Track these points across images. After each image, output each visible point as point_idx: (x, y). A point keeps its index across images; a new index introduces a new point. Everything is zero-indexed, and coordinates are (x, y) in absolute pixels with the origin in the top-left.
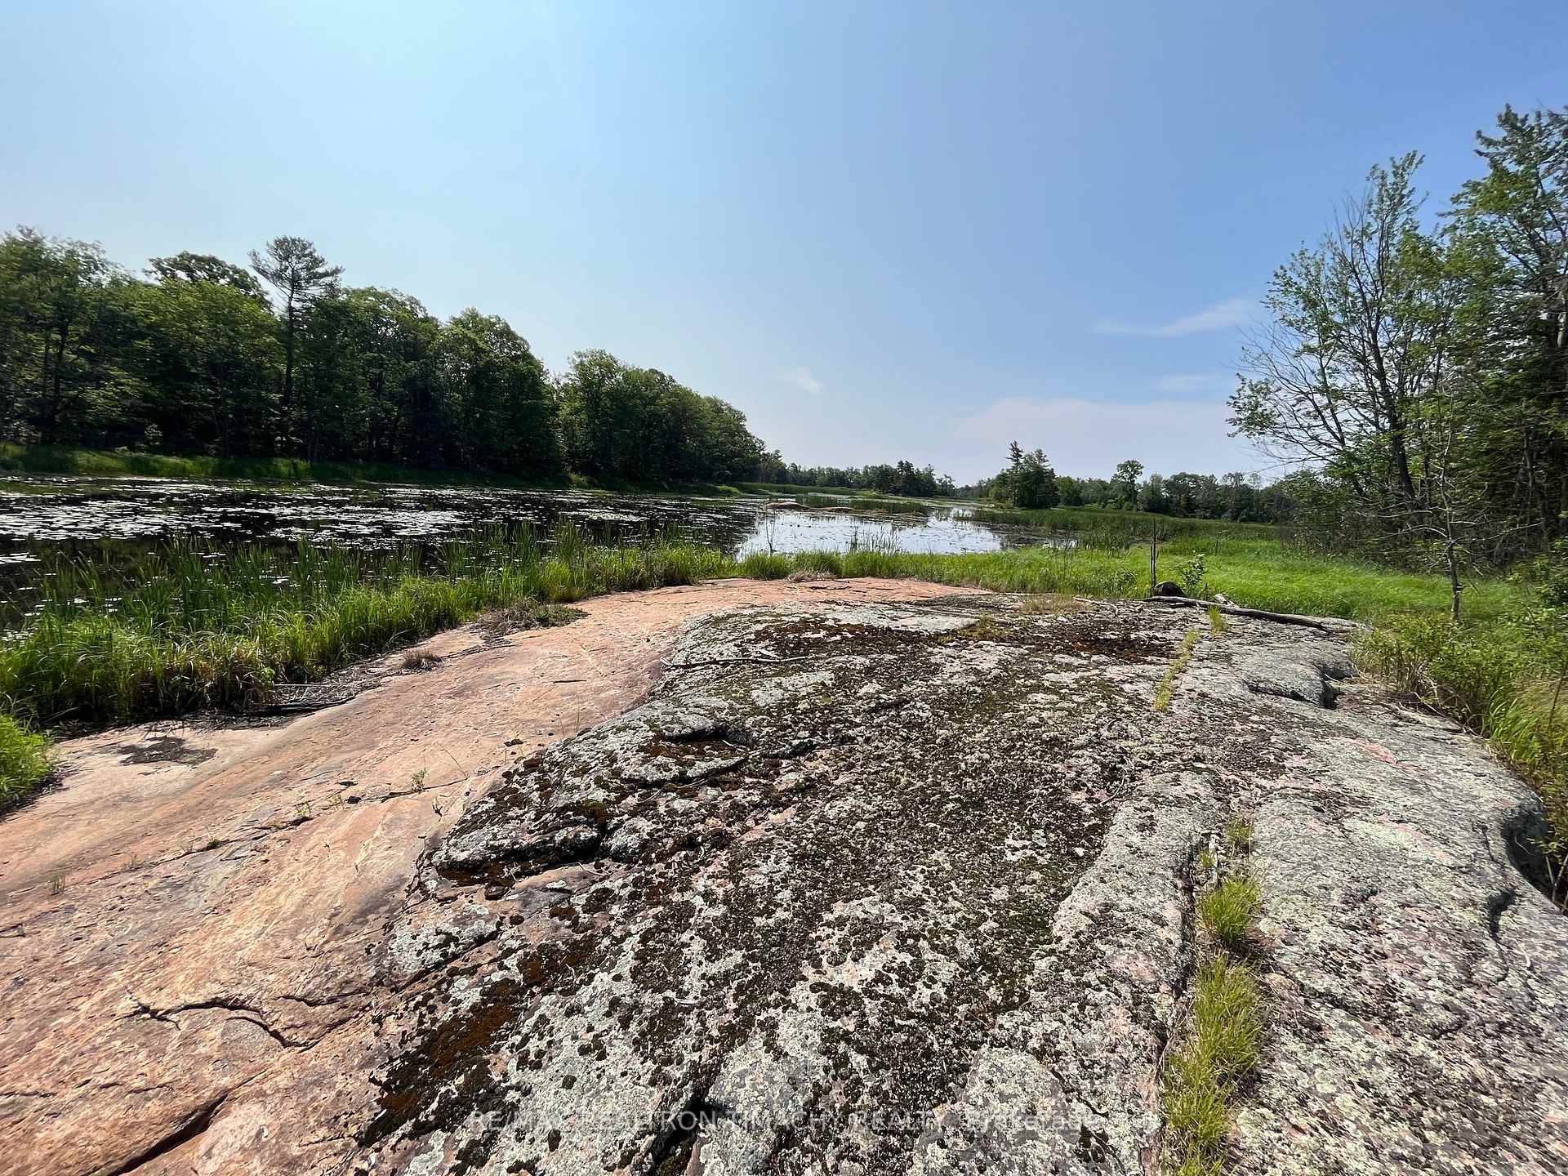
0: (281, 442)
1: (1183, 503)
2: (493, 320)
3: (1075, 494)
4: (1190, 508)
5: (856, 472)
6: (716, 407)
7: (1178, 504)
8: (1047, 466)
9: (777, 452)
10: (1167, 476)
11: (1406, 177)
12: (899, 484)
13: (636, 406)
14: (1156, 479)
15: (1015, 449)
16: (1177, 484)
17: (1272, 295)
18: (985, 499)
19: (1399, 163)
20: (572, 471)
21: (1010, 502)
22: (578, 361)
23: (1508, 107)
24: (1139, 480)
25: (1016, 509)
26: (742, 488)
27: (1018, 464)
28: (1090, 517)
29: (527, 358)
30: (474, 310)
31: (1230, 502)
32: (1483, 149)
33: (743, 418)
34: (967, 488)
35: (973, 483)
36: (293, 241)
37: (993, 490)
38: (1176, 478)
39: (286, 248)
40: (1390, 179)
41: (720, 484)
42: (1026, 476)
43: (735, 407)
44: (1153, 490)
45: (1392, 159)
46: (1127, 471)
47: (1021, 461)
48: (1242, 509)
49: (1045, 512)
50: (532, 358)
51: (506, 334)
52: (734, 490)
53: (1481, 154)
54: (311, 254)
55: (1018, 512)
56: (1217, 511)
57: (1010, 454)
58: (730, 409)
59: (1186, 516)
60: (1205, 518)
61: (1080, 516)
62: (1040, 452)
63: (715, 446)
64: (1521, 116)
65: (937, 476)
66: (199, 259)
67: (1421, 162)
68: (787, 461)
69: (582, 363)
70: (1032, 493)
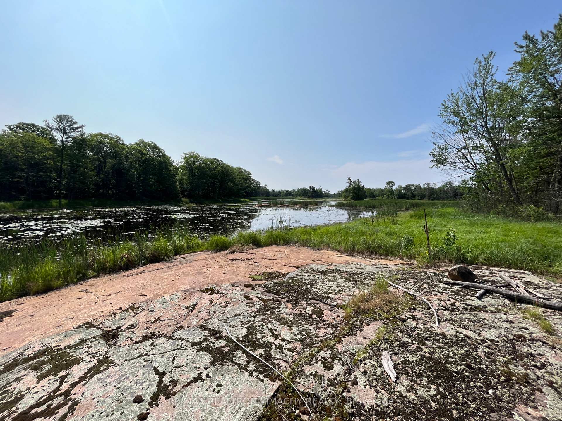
0: (56, 193)
1: (410, 195)
2: (150, 143)
3: (372, 194)
4: (413, 196)
5: (295, 191)
6: (240, 171)
7: (409, 195)
8: (361, 184)
9: (266, 185)
10: (404, 185)
11: (490, 62)
12: (310, 194)
13: (206, 171)
14: (400, 187)
15: (349, 179)
16: (407, 188)
17: (441, 112)
18: (341, 197)
19: (486, 56)
20: (183, 197)
21: (349, 198)
22: (184, 156)
23: (526, 32)
24: (394, 188)
25: (352, 200)
26: (251, 199)
27: (351, 184)
28: (379, 202)
29: (164, 156)
30: (142, 139)
31: (427, 193)
32: (518, 49)
33: (250, 174)
34: (335, 194)
35: (336, 192)
36: (64, 116)
37: (344, 194)
38: (407, 186)
39: (61, 119)
40: (483, 63)
41: (242, 198)
42: (354, 189)
43: (247, 170)
44: (399, 191)
45: (483, 55)
46: (390, 185)
47: (352, 183)
48: (431, 195)
49: (362, 201)
50: (166, 156)
51: (155, 147)
52: (247, 200)
53: (517, 51)
54: (72, 121)
55: (352, 201)
56: (422, 197)
57: (348, 181)
58: (245, 171)
59: (412, 199)
60: (419, 199)
61: (375, 202)
62: (358, 180)
63: (239, 184)
64: (531, 36)
65: (323, 191)
66: (27, 125)
67: (494, 55)
68: (270, 188)
69: (186, 157)
70: (357, 194)
